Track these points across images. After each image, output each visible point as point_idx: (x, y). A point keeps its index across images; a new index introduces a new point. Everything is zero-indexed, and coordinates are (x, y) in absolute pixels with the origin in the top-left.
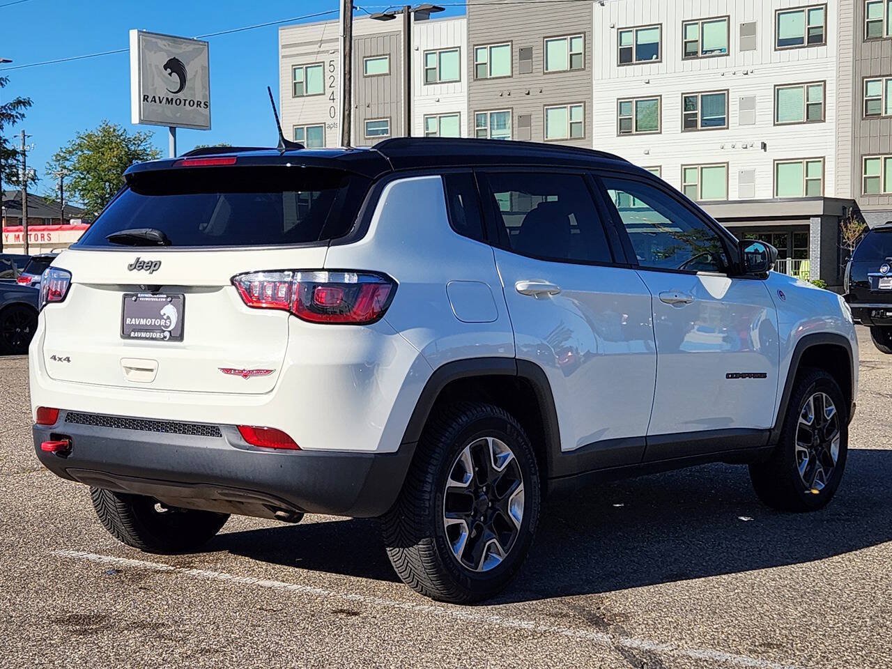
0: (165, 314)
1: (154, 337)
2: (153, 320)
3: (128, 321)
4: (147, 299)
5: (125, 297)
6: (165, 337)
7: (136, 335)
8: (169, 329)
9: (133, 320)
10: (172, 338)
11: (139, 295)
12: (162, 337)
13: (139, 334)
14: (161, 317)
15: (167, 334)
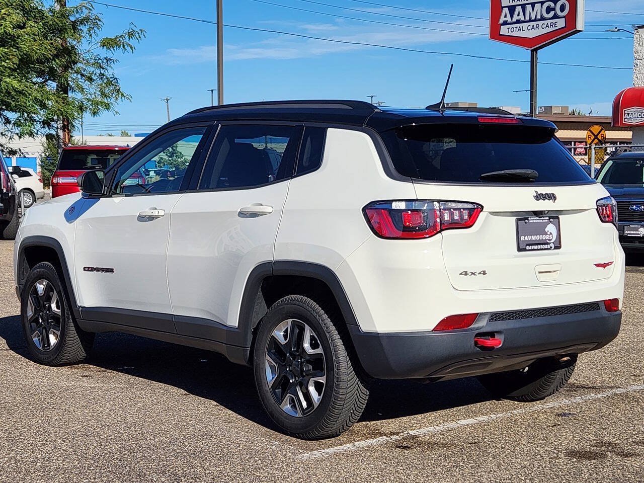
0: (548, 231)
1: (543, 248)
2: (541, 236)
3: (522, 238)
4: (534, 221)
5: (518, 220)
6: (551, 247)
7: (530, 248)
8: (552, 241)
9: (526, 237)
10: (556, 248)
11: (529, 219)
12: (549, 247)
13: (533, 247)
14: (546, 234)
15: (552, 245)
